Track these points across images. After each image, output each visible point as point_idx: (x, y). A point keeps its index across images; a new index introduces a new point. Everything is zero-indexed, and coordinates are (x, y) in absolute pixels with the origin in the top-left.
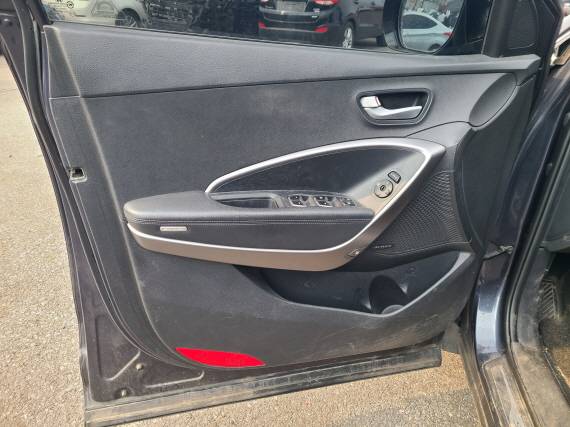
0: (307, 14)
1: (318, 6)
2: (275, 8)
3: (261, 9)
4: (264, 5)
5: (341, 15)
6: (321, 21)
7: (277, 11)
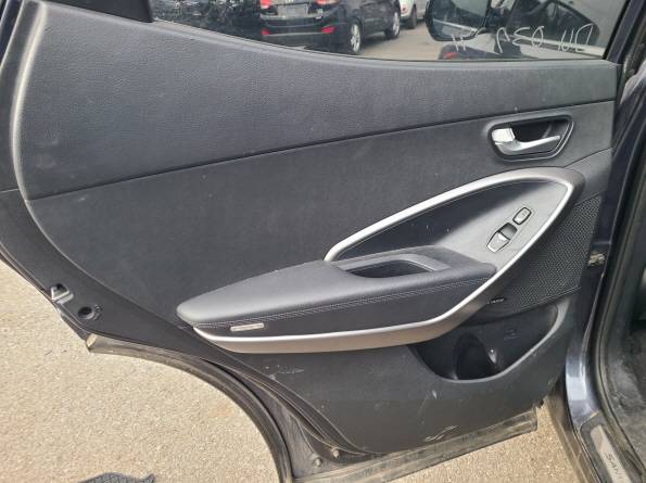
0: (311, 16)
1: (319, 7)
2: (276, 14)
3: (262, 16)
4: (264, 12)
5: (345, 12)
6: (325, 21)
7: (279, 16)
